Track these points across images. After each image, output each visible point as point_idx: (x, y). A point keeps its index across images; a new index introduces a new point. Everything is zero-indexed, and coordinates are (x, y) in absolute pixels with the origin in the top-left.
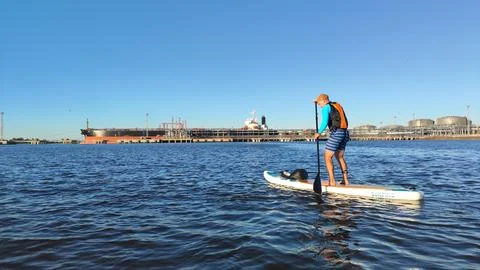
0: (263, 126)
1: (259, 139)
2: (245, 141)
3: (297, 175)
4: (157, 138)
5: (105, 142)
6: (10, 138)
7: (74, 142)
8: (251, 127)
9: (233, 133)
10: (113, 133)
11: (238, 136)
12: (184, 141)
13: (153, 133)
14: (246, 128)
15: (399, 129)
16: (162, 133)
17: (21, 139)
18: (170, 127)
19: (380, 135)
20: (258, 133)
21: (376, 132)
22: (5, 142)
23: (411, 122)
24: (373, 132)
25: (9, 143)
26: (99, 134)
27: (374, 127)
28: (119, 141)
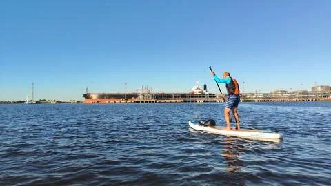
0: (205, 91)
1: (202, 101)
2: (192, 101)
3: (209, 123)
4: (132, 100)
5: (98, 102)
6: (37, 100)
7: (78, 102)
8: (197, 92)
9: (183, 96)
10: (103, 96)
11: (188, 98)
12: (150, 102)
13: (129, 96)
14: (193, 93)
15: (304, 93)
16: (135, 96)
17: (45, 100)
18: (141, 92)
19: (290, 97)
20: (201, 96)
21: (288, 95)
22: (34, 102)
23: (313, 88)
24: (285, 96)
25: (38, 103)
26: (94, 97)
27: (285, 92)
28: (107, 102)
